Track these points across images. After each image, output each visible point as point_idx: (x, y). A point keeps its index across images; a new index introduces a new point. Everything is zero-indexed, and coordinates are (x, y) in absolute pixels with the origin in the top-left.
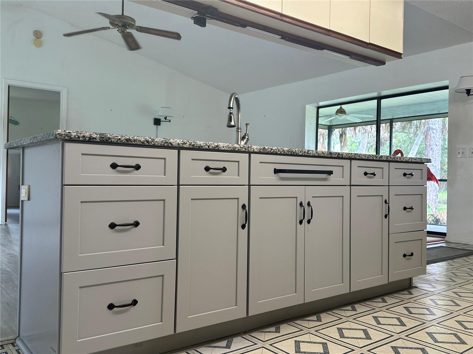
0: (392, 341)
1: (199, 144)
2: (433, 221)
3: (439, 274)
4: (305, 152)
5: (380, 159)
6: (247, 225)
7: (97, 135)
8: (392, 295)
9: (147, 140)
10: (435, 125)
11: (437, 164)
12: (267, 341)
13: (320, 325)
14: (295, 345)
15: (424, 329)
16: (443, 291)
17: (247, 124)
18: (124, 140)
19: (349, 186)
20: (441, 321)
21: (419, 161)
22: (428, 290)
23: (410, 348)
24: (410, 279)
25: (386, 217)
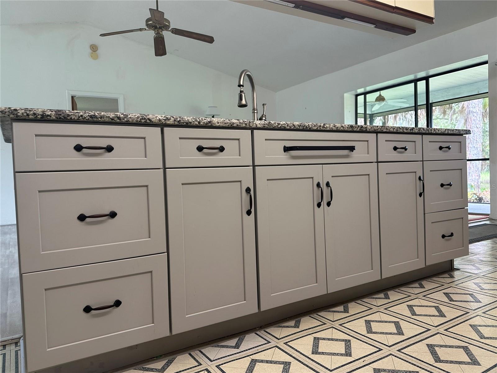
0: (428, 337)
1: (186, 119)
2: (476, 199)
3: (484, 254)
4: (320, 126)
5: (411, 131)
6: (253, 210)
7: (52, 111)
8: (430, 279)
9: (118, 116)
10: (475, 108)
11: (478, 145)
12: (283, 338)
13: (347, 317)
14: (314, 343)
15: (467, 320)
16: (488, 273)
17: (264, 105)
18: (87, 117)
19: (376, 162)
20: (487, 309)
21: (457, 132)
22: (472, 272)
23: (450, 347)
24: (452, 262)
25: (420, 195)
